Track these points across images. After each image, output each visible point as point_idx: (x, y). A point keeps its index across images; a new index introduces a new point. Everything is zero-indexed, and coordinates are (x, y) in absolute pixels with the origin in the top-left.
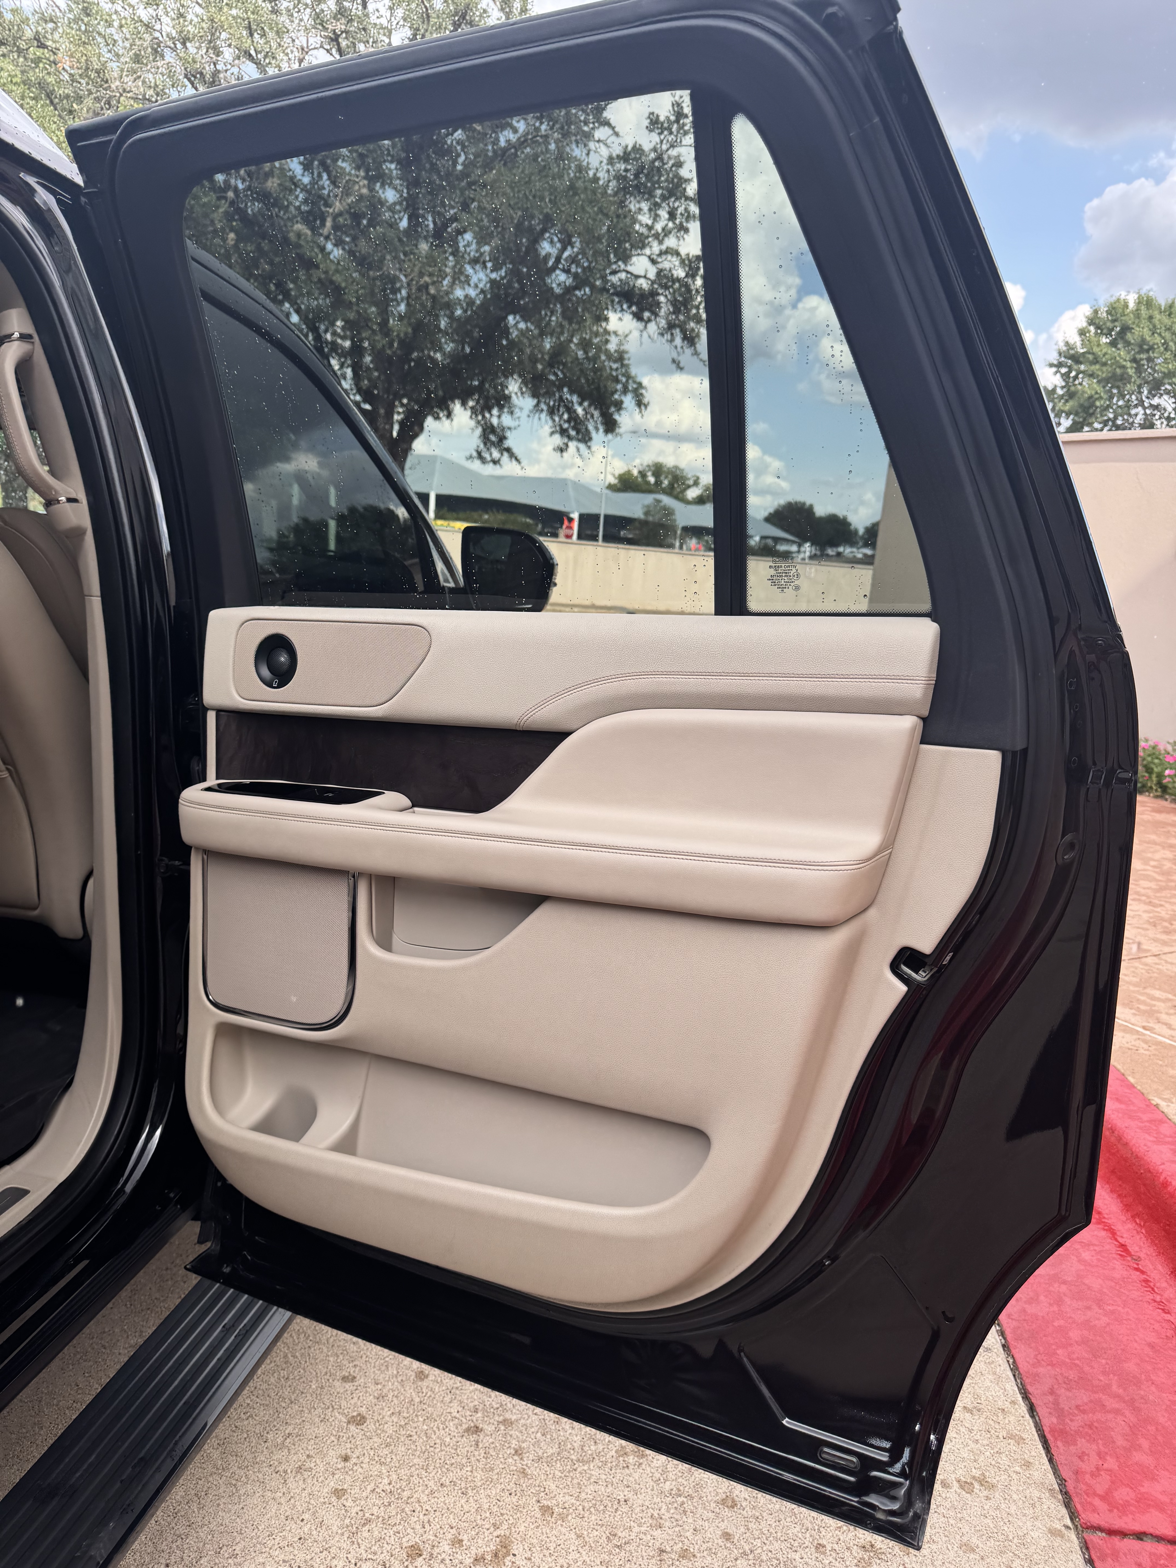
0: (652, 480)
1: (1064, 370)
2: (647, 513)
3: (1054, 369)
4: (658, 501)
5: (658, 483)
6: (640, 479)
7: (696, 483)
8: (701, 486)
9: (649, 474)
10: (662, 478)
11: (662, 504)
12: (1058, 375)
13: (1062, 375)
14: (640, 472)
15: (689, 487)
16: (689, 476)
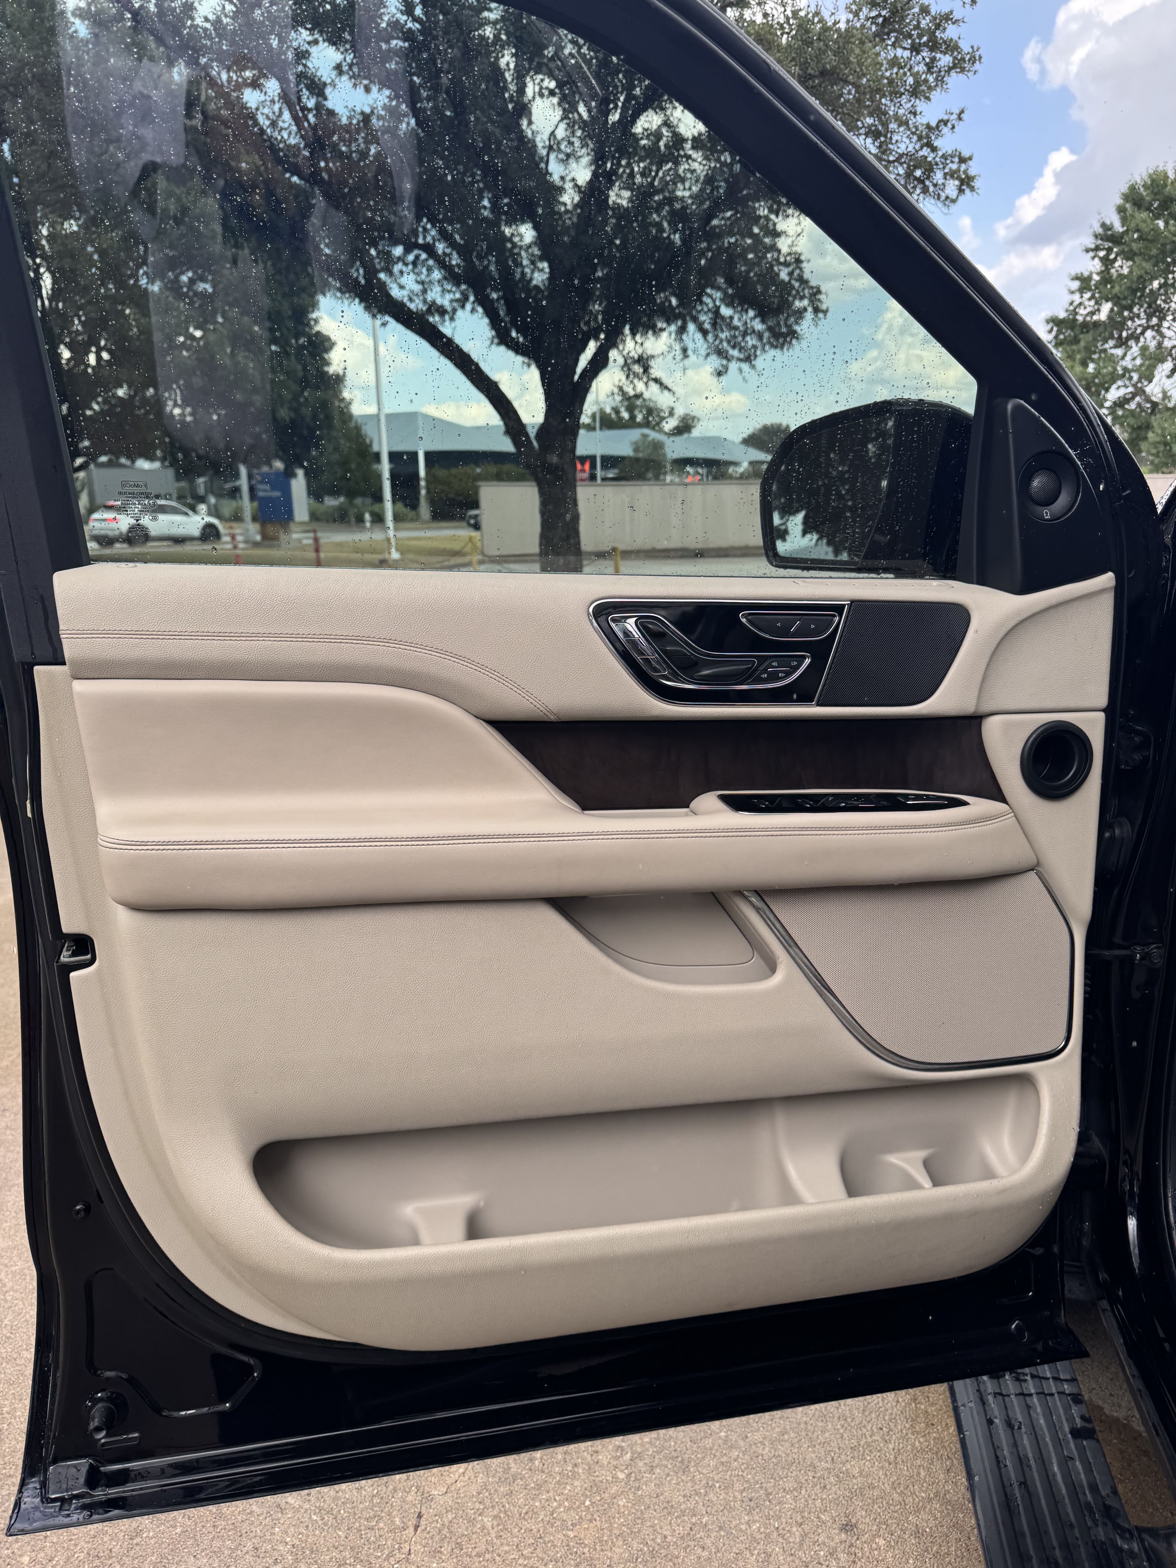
0: (625, 415)
1: (1102, 254)
2: (636, 450)
3: (1091, 254)
4: (645, 436)
5: (633, 417)
6: (613, 416)
7: (671, 413)
8: (676, 416)
9: (622, 409)
10: (636, 412)
11: (650, 438)
12: (1097, 260)
13: (1101, 259)
14: (613, 409)
15: (663, 418)
16: (664, 408)
